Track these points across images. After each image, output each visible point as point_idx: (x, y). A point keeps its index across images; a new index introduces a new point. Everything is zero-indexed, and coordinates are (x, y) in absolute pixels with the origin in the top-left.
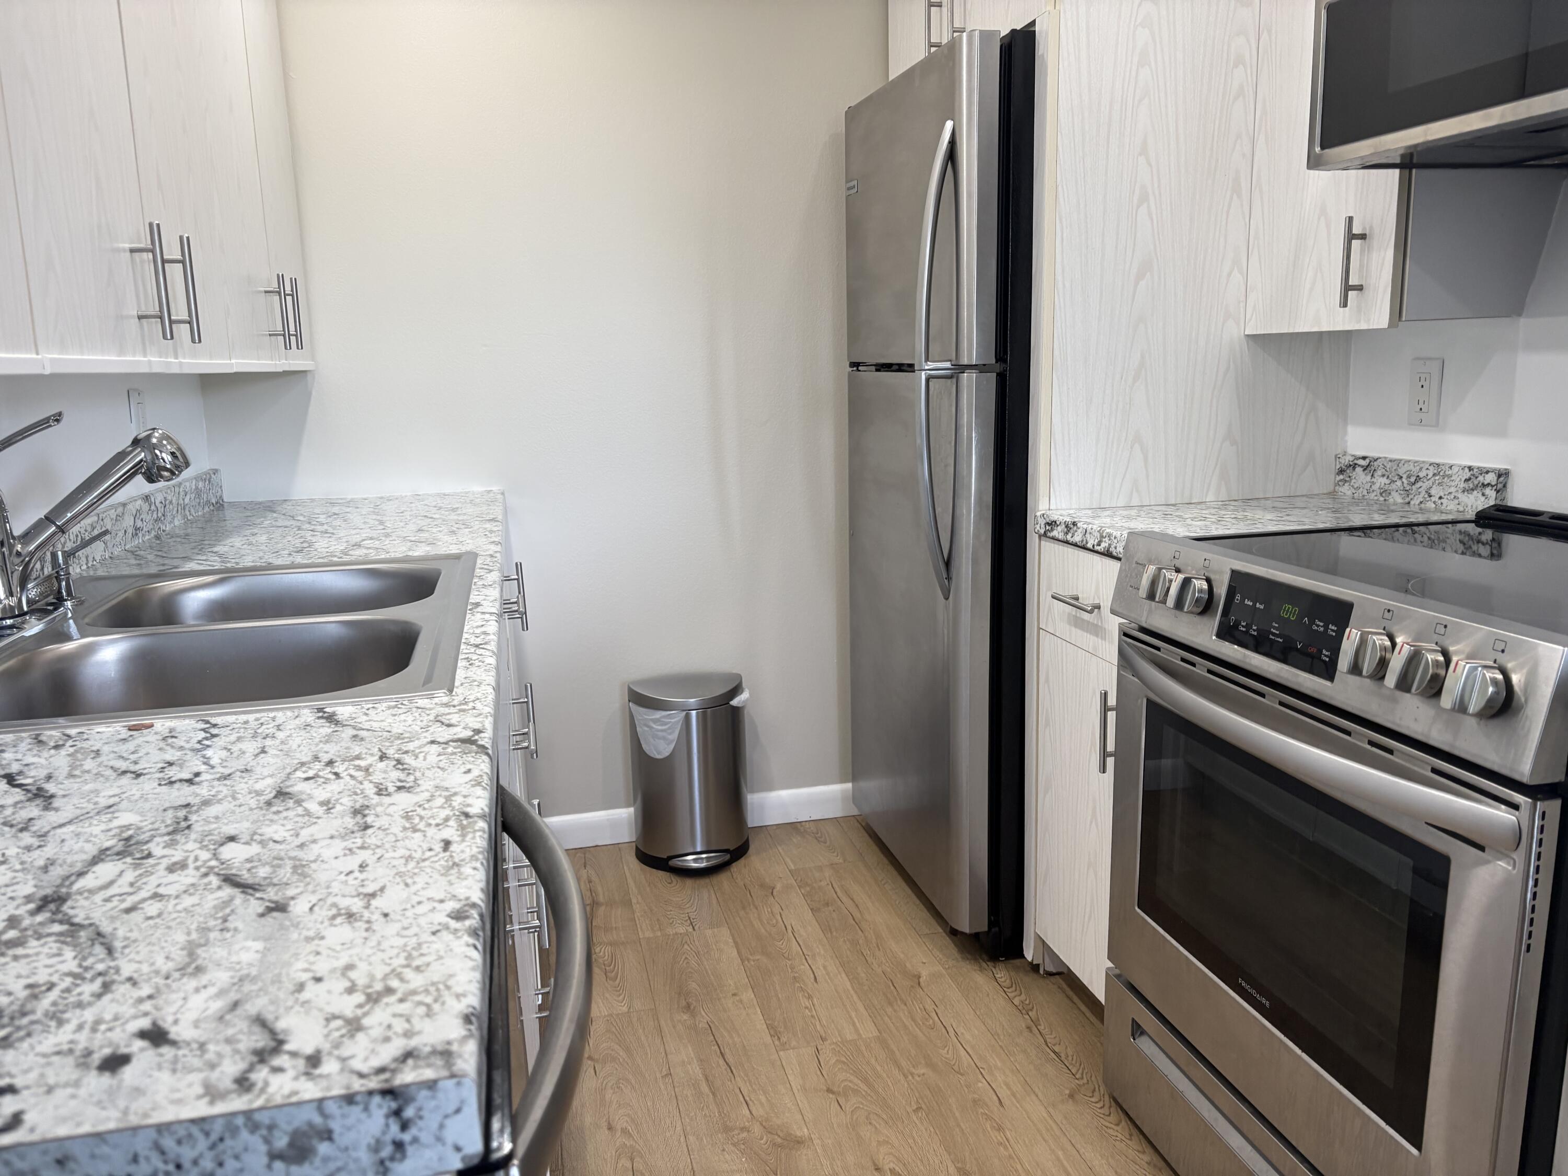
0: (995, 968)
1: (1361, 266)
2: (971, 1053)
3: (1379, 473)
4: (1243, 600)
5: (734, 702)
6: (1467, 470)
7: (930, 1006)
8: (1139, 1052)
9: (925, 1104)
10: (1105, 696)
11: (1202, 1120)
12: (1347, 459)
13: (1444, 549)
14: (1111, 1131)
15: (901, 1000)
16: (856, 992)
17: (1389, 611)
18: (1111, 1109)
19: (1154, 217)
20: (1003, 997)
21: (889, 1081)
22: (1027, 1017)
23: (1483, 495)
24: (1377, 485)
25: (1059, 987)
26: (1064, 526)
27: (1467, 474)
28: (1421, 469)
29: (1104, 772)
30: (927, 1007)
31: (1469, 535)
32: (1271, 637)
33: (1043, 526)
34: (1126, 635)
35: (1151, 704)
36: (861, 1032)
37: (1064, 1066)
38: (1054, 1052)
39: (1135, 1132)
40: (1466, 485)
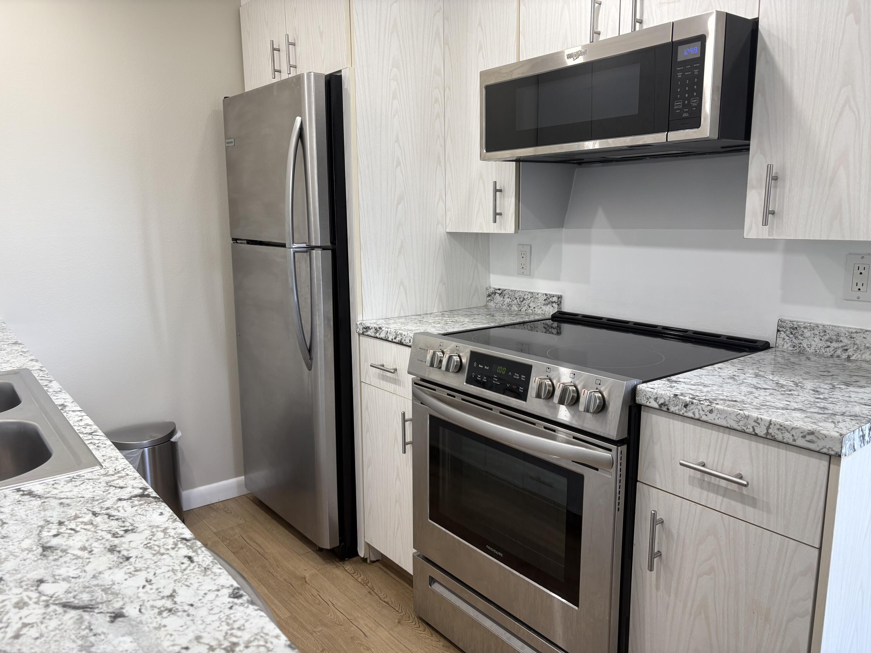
0: (344, 564)
1: (500, 204)
2: (343, 613)
3: (506, 296)
4: (478, 365)
5: (173, 440)
6: (545, 295)
7: (315, 593)
8: (434, 592)
9: (326, 646)
10: (404, 414)
11: (470, 617)
12: (492, 290)
13: (537, 331)
14: (422, 635)
15: (299, 593)
16: (272, 594)
17: (549, 368)
18: (420, 624)
19: (404, 173)
20: (352, 579)
21: (303, 639)
22: (367, 587)
23: (552, 306)
24: (506, 302)
25: (379, 568)
26: (374, 329)
27: (545, 297)
28: (525, 295)
29: (405, 453)
30: (313, 593)
31: (547, 325)
32: (494, 382)
33: (361, 329)
34: (415, 383)
35: (432, 417)
36: (280, 616)
37: (392, 608)
38: (385, 602)
39: (433, 632)
40: (545, 302)
